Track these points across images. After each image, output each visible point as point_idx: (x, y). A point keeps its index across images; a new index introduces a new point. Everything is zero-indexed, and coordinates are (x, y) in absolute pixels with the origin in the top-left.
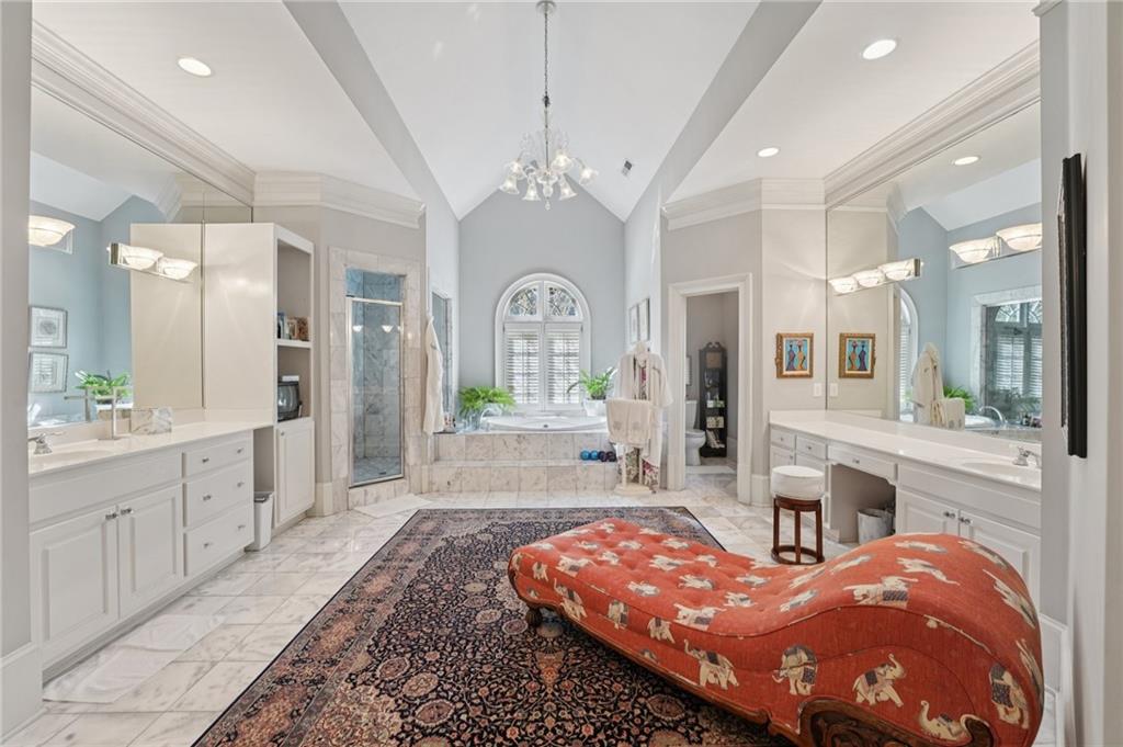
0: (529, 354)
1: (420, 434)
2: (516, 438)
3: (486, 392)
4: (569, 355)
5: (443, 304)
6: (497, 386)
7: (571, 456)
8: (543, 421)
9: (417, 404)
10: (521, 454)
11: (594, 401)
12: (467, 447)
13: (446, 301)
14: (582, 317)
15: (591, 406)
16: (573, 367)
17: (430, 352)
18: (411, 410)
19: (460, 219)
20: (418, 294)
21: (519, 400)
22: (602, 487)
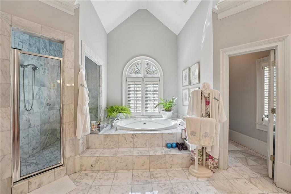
0: (137, 91)
1: (74, 137)
2: (131, 136)
3: (118, 108)
4: (154, 91)
5: (98, 67)
6: (123, 105)
7: (161, 145)
8: (143, 121)
9: (72, 120)
10: (134, 145)
11: (167, 112)
12: (105, 142)
13: (99, 66)
14: (160, 76)
15: (165, 114)
16: (156, 97)
17: (80, 88)
18: (67, 124)
19: (107, 33)
20: (73, 54)
21: (132, 111)
22: (181, 166)
